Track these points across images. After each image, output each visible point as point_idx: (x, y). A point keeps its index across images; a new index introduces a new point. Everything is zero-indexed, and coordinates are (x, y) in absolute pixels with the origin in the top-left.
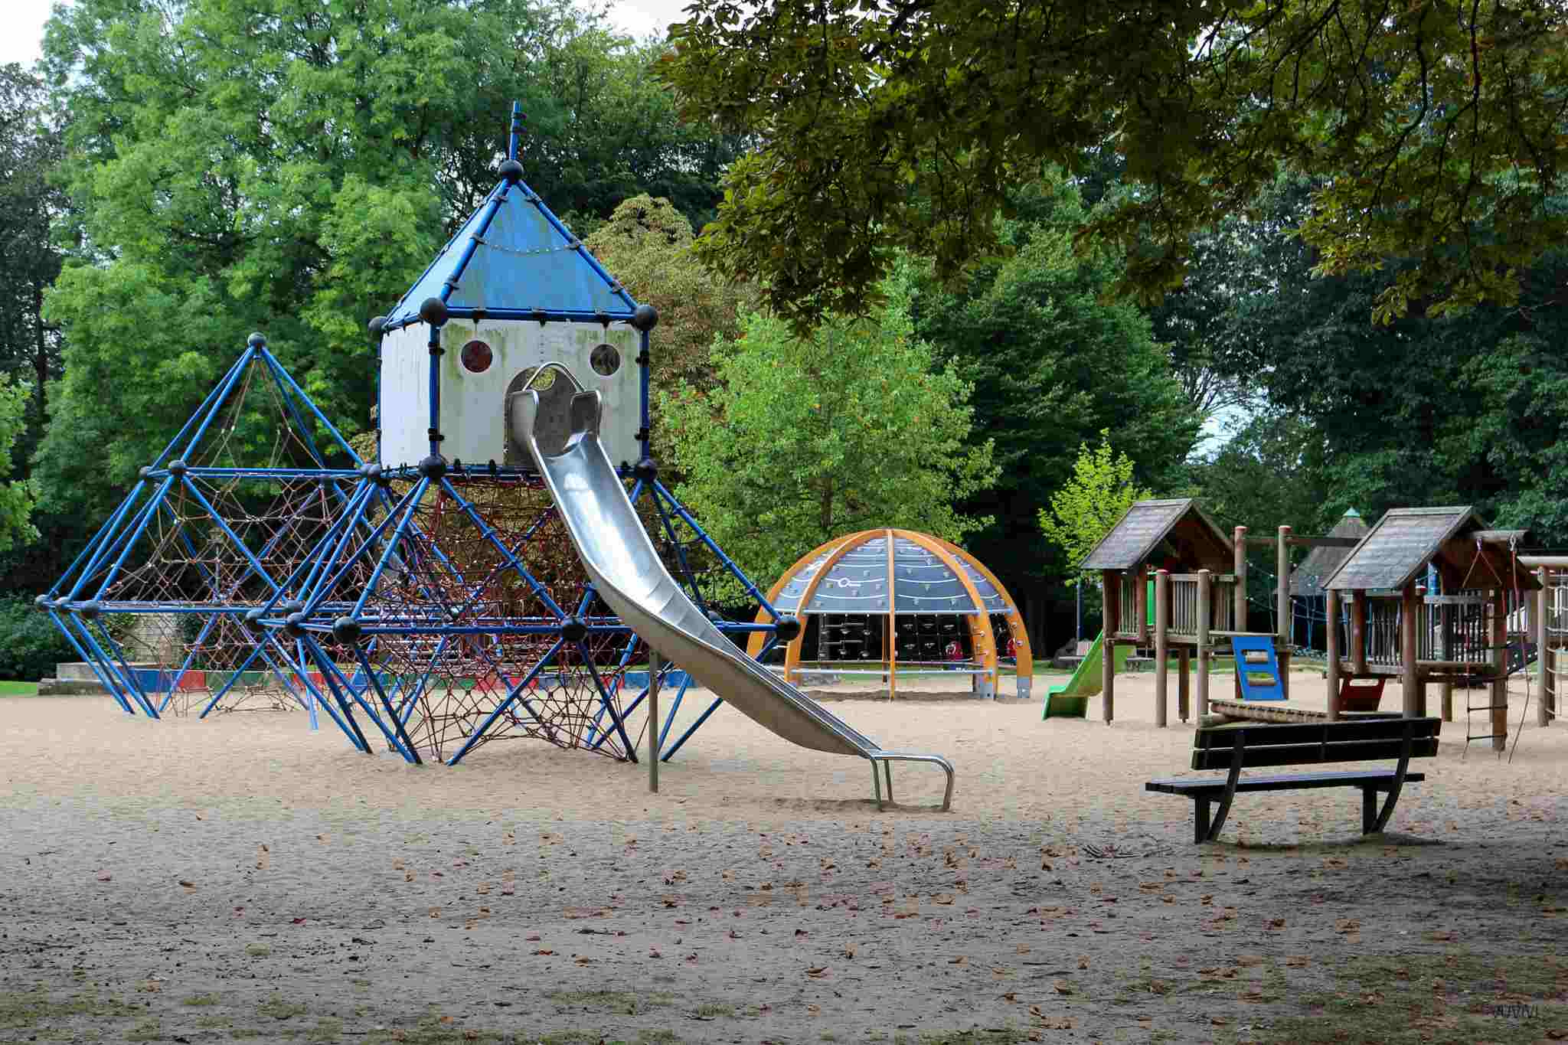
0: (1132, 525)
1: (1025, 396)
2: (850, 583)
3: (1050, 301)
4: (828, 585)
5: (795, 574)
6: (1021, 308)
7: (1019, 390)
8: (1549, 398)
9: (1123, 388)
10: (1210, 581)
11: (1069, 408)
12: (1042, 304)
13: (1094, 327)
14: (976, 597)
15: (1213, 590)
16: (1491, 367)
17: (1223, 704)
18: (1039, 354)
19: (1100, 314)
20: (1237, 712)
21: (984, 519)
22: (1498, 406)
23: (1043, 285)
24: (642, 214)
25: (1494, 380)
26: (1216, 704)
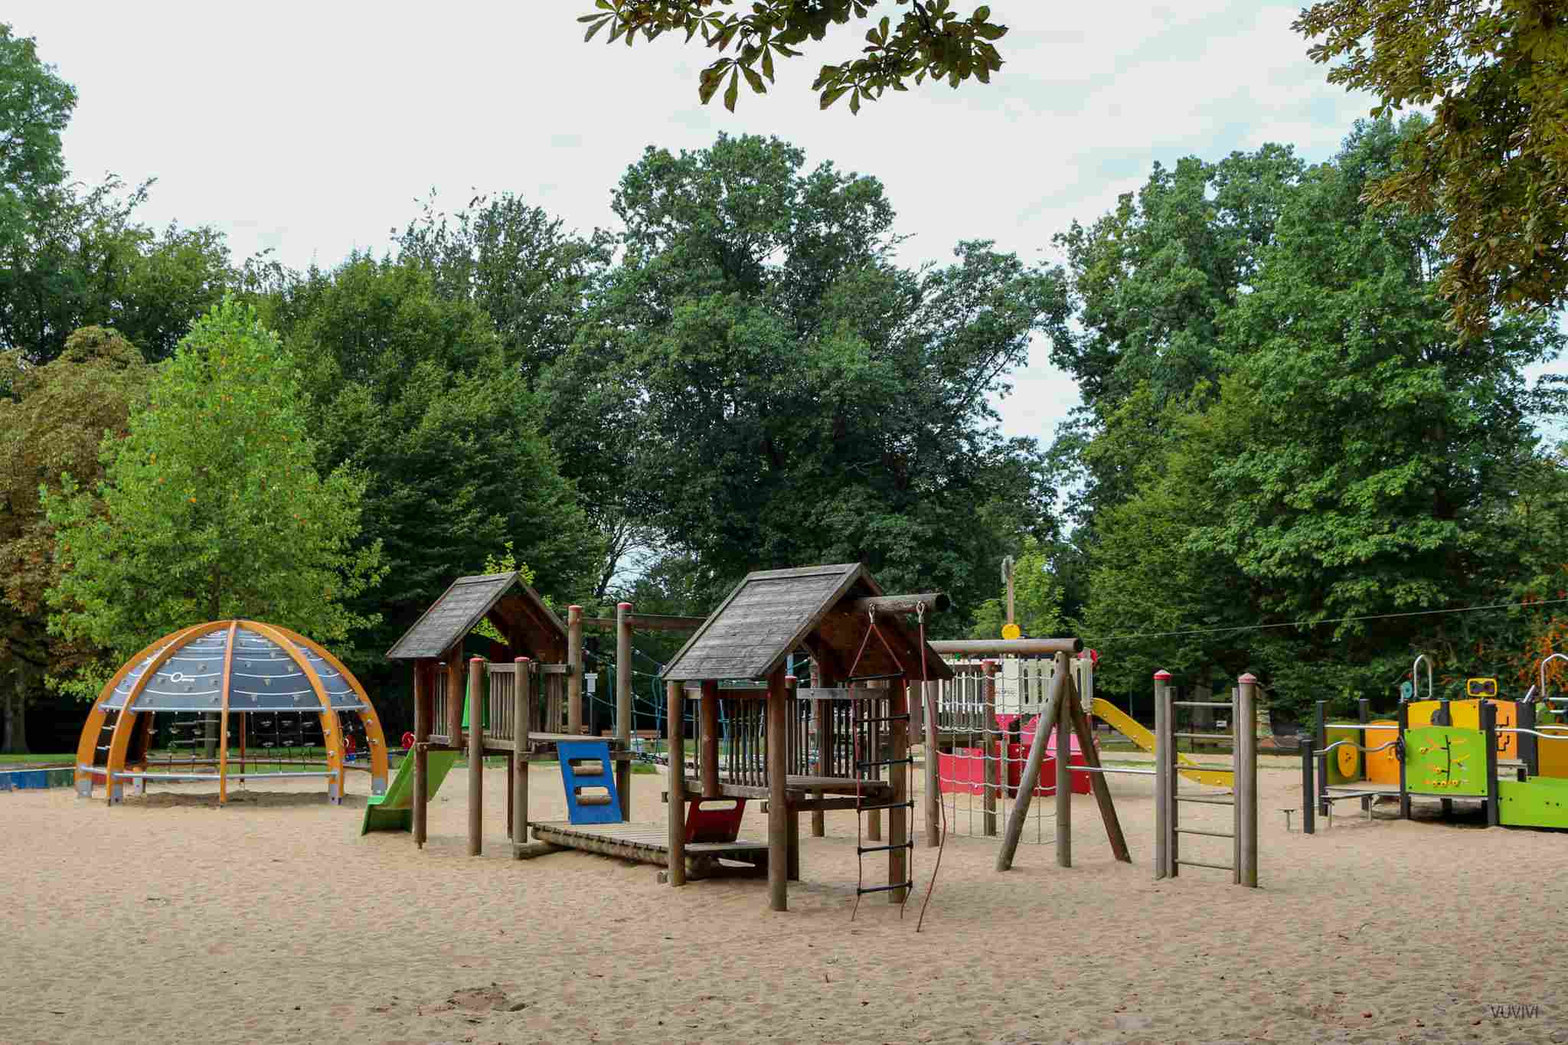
0: (452, 605)
1: (448, 518)
2: (183, 678)
3: (472, 437)
4: (159, 680)
5: (132, 669)
6: (445, 443)
7: (443, 512)
8: (878, 533)
9: (533, 513)
10: (530, 673)
11: (486, 528)
12: (464, 439)
13: (510, 462)
14: (322, 694)
15: (537, 684)
16: (834, 510)
17: (545, 830)
18: (458, 483)
19: (517, 451)
20: (561, 840)
21: (372, 617)
22: (838, 540)
23: (468, 424)
24: (95, 343)
25: (836, 520)
26: (536, 829)
